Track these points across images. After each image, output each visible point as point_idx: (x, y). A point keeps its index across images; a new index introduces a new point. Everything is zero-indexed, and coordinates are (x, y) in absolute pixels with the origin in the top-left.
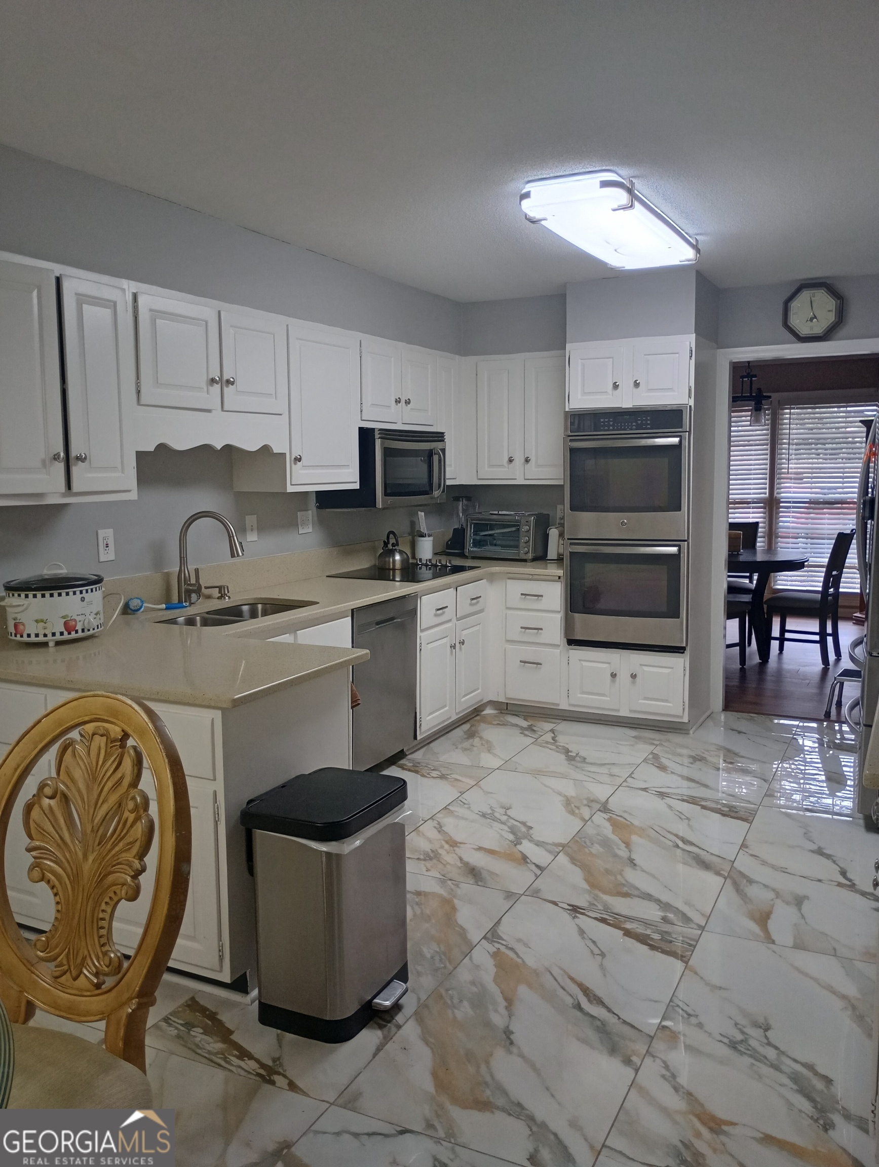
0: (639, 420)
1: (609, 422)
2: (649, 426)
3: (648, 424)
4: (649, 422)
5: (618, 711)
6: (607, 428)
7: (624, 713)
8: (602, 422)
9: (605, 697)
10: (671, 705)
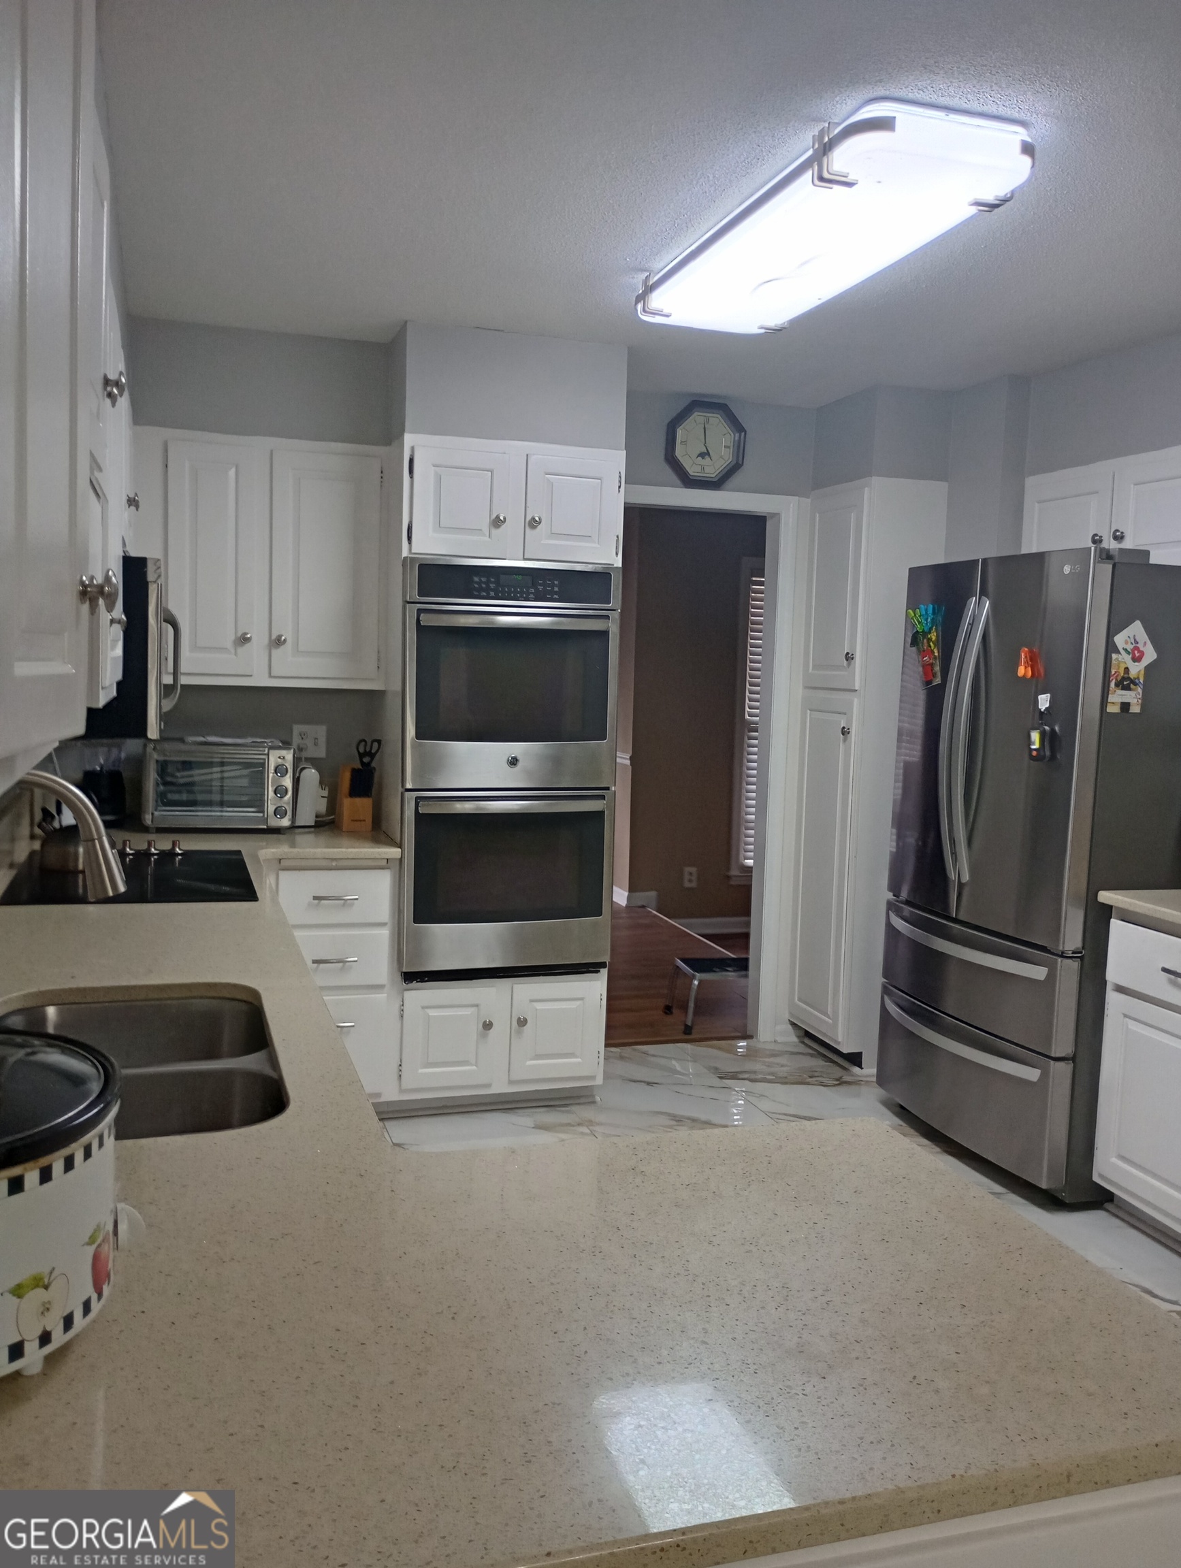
0: (540, 585)
1: (487, 583)
2: (556, 596)
3: (556, 593)
4: (556, 589)
5: (489, 1086)
6: (484, 594)
7: (500, 1087)
8: (477, 583)
9: (468, 1065)
10: (579, 1060)
